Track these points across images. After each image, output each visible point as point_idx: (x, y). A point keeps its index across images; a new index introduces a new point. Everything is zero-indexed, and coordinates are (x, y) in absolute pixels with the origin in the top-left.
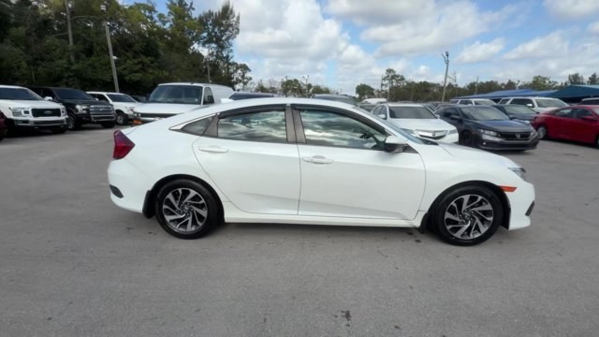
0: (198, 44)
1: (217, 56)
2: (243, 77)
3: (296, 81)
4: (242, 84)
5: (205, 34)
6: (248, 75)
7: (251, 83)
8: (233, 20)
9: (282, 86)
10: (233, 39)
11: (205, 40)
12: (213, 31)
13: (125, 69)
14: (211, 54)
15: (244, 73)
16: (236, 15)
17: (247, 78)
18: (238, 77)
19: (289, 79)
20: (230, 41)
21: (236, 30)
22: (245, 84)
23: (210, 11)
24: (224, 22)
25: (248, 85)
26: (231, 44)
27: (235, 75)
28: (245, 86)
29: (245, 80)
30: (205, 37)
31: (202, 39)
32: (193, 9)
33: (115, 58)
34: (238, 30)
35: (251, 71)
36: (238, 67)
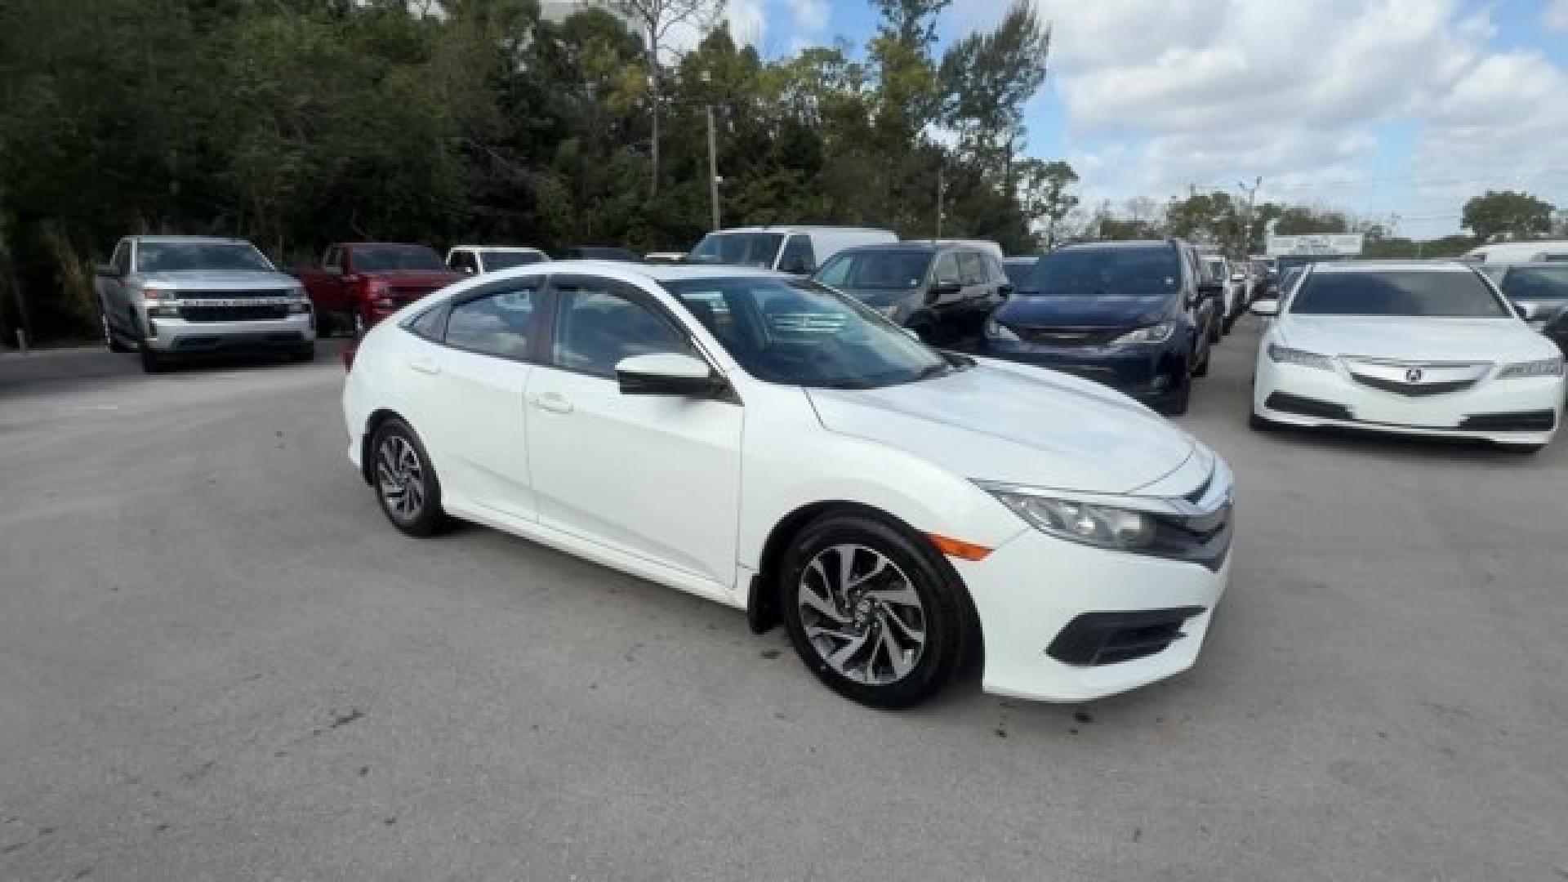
0: (937, 123)
1: (980, 150)
2: (1054, 197)
3: (1221, 199)
4: (1048, 218)
5: (956, 97)
6: (1068, 190)
7: (1077, 213)
8: (1029, 49)
9: (1170, 217)
10: (1025, 97)
11: (957, 109)
12: (977, 86)
13: (744, 201)
14: (965, 146)
15: (1057, 188)
16: (1042, 31)
17: (1065, 201)
18: (1040, 199)
19: (1199, 192)
20: (1017, 105)
21: (1037, 74)
22: (1057, 216)
23: (974, 35)
24: (1006, 57)
25: (1067, 220)
26: (1018, 112)
27: (1033, 195)
28: (1056, 224)
29: (1059, 207)
30: (954, 105)
31: (946, 110)
32: (936, 39)
33: (719, 179)
34: (1043, 72)
35: (1077, 177)
36: (1042, 171)
